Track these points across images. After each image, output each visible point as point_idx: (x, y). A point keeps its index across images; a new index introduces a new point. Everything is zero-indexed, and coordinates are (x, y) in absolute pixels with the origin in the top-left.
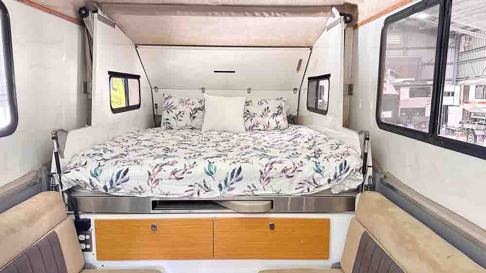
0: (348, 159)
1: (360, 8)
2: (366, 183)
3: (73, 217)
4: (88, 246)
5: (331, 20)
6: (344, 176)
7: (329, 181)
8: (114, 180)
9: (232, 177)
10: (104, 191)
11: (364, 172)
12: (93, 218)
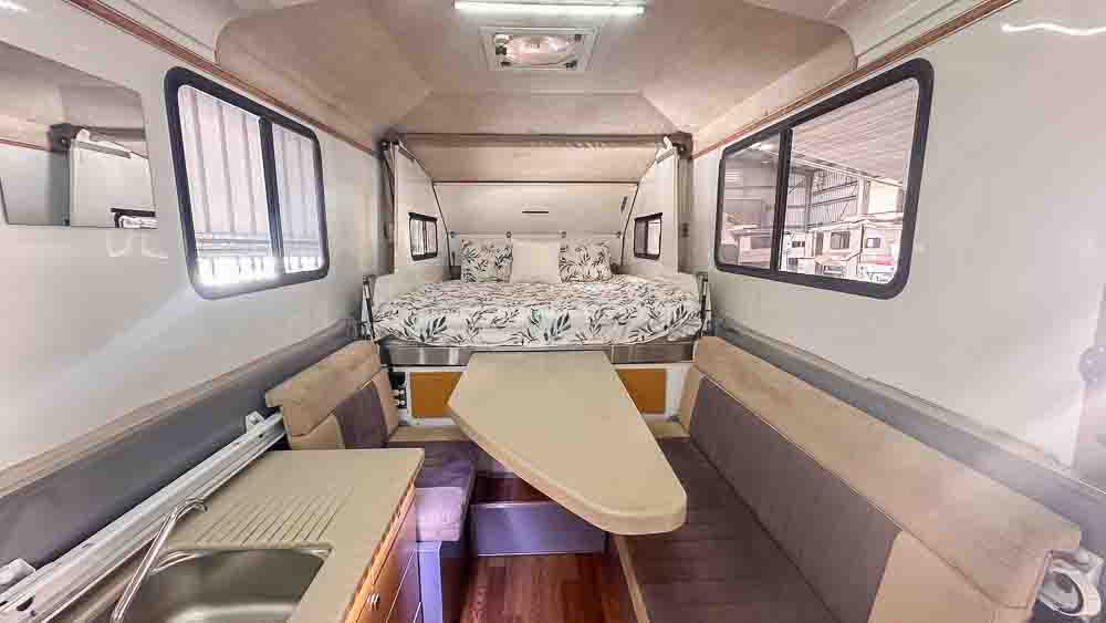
0: (685, 304)
1: (694, 138)
2: (705, 329)
3: (386, 370)
4: (403, 402)
5: (662, 151)
6: (682, 321)
7: (666, 327)
8: (431, 328)
9: (559, 324)
10: (420, 341)
11: (703, 317)
12: (408, 371)
